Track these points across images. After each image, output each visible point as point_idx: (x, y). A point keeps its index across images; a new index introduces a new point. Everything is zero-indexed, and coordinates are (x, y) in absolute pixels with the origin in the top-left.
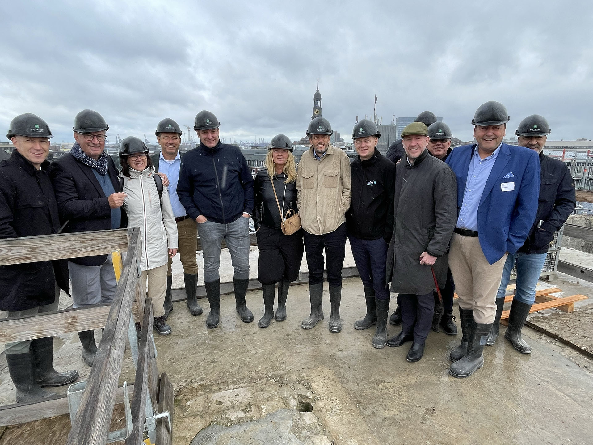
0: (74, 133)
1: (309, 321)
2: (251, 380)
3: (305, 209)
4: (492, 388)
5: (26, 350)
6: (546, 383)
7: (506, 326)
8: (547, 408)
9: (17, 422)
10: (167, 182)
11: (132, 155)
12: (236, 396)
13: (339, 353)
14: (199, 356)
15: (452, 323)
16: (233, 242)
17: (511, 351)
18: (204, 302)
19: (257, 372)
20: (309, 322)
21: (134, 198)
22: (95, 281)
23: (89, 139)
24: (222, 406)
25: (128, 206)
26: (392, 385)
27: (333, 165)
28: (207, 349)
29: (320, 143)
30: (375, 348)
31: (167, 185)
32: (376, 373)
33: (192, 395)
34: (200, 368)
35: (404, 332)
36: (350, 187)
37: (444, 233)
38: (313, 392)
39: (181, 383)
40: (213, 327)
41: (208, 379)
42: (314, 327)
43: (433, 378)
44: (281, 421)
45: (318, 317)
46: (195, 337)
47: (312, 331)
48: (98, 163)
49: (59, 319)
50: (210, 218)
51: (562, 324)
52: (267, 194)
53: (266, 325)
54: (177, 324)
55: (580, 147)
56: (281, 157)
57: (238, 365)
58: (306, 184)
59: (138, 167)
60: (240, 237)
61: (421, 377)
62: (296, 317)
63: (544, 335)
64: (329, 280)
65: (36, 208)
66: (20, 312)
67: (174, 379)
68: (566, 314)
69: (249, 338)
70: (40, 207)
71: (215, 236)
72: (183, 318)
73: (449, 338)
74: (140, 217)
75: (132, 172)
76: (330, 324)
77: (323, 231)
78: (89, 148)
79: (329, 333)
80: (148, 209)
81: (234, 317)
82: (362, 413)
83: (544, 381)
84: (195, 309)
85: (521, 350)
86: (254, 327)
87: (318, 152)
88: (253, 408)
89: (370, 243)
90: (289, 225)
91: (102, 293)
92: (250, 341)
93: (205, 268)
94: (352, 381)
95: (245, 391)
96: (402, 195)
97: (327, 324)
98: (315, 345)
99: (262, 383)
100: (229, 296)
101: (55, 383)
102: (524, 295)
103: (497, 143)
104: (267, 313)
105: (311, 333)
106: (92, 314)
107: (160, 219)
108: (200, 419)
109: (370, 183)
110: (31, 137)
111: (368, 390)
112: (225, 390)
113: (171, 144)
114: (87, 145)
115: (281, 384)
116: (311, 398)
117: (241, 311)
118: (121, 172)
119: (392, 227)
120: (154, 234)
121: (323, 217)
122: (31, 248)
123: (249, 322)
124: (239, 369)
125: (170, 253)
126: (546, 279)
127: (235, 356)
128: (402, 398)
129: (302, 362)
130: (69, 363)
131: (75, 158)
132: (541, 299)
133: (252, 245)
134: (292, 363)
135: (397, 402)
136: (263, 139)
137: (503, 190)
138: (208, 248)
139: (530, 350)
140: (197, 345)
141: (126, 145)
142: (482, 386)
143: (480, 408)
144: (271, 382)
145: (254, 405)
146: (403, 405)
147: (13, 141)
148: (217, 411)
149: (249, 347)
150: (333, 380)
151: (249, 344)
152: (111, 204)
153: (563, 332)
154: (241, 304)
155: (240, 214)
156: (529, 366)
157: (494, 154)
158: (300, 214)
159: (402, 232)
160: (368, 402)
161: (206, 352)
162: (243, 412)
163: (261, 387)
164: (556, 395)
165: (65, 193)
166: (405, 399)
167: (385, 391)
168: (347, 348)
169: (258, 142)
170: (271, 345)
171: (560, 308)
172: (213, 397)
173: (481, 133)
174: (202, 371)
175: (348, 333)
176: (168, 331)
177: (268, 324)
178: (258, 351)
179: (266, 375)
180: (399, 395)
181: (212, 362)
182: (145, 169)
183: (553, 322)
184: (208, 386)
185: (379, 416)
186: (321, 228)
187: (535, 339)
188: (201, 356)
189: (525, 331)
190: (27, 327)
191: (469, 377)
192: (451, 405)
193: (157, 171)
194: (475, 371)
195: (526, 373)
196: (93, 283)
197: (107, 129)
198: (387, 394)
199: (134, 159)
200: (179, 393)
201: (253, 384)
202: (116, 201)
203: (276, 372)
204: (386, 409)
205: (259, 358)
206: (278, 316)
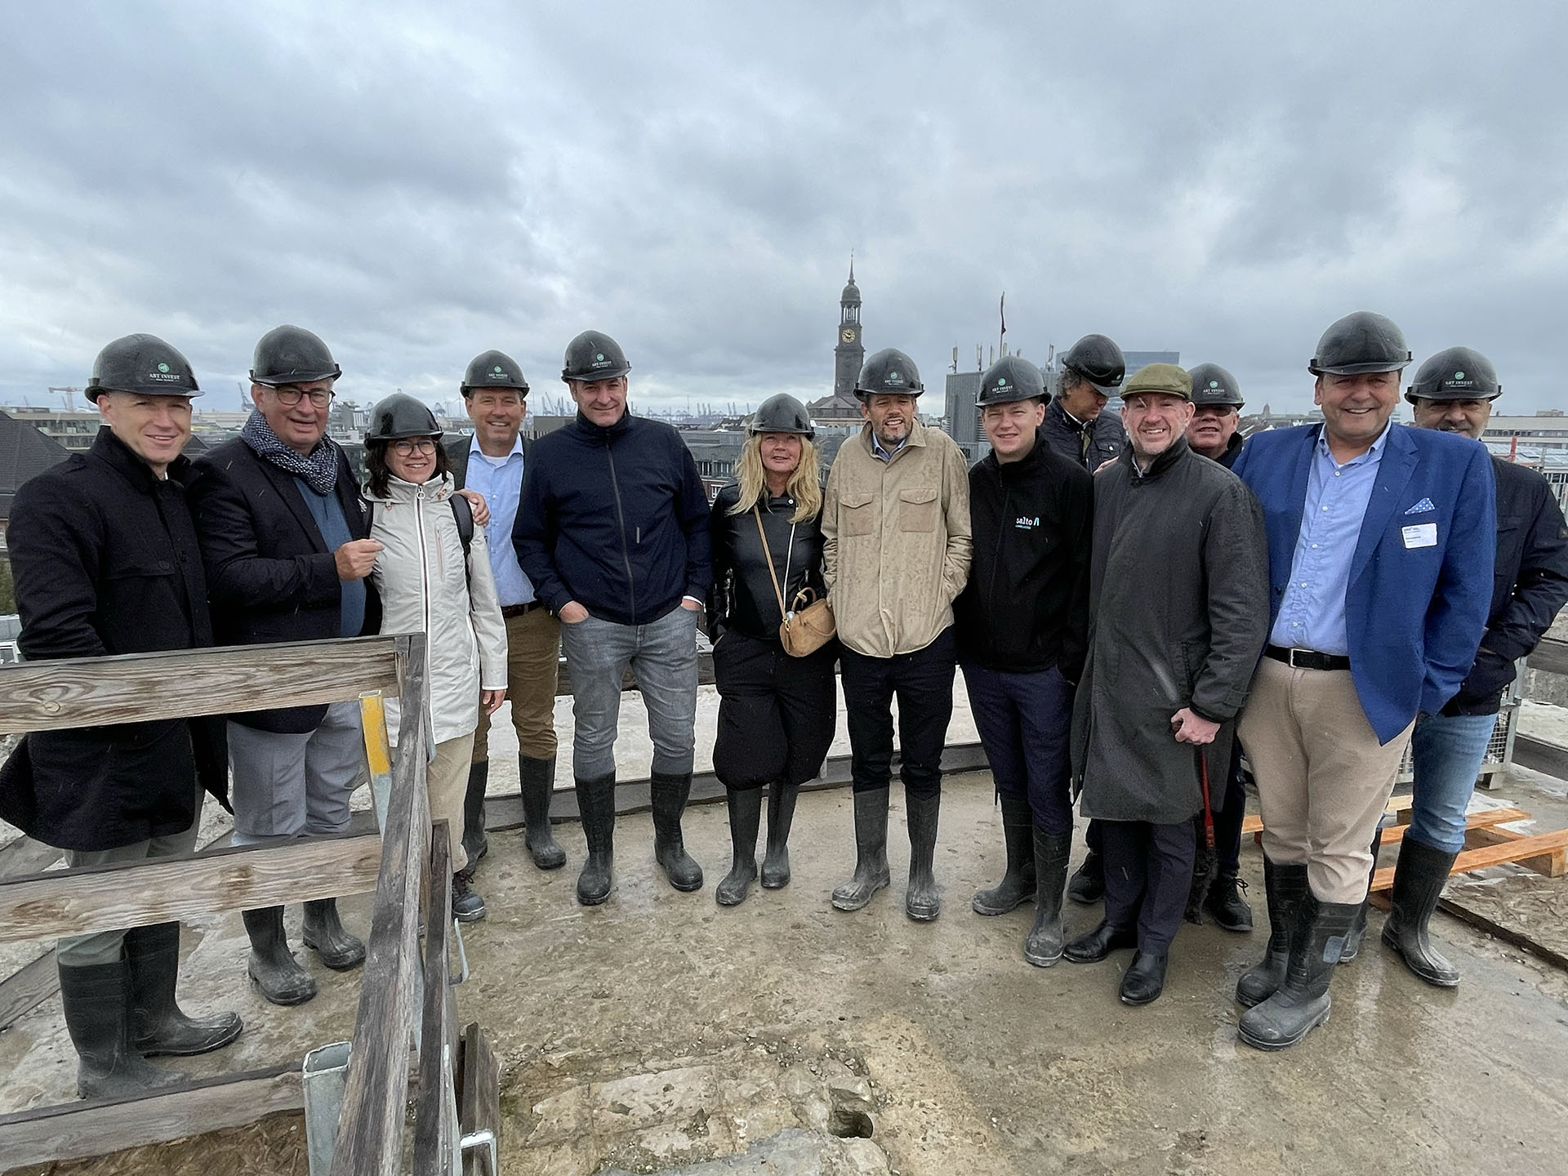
0: (253, 387)
1: (852, 889)
2: (701, 1048)
3: (846, 590)
4: (1360, 1081)
5: (111, 955)
6: (1505, 1069)
7: (1385, 911)
8: (1516, 1140)
9: (84, 1151)
10: (484, 513)
11: (398, 441)
12: (666, 1089)
13: (936, 978)
14: (560, 980)
15: (1237, 900)
16: (653, 674)
17: (1401, 979)
18: (568, 834)
19: (718, 1027)
20: (852, 892)
21: (397, 554)
22: (292, 773)
23: (290, 400)
24: (628, 1117)
25: (385, 576)
26: (1085, 1066)
27: (924, 474)
28: (581, 961)
29: (892, 416)
30: (1034, 964)
31: (484, 523)
32: (1041, 1034)
33: (548, 1087)
34: (565, 1014)
35: (1110, 923)
36: (968, 531)
37: (1236, 656)
38: (873, 1084)
39: (515, 1051)
40: (597, 901)
41: (588, 1041)
42: (865, 905)
43: (1193, 1049)
44: (791, 1161)
45: (876, 877)
46: (550, 928)
47: (859, 917)
48: (310, 462)
49: (207, 873)
50: (596, 609)
51: (1536, 908)
52: (744, 548)
53: (737, 899)
54: (500, 891)
55: (1547, 433)
56: (783, 454)
57: (667, 1004)
58: (852, 524)
59: (411, 472)
60: (674, 661)
61: (1161, 1046)
62: (816, 877)
63: (1489, 936)
64: (906, 777)
65: (153, 579)
66: (104, 854)
67: (495, 1041)
68: (1547, 879)
69: (693, 933)
70: (164, 576)
71: (608, 656)
72: (515, 876)
73: (1230, 943)
74: (414, 603)
75: (394, 485)
76: (907, 899)
77: (896, 646)
78: (291, 424)
79: (906, 922)
80: (436, 582)
81: (650, 874)
82: (1006, 1144)
83: (1498, 1063)
84: (547, 851)
85: (1430, 978)
86: (704, 904)
87: (885, 440)
88: (713, 1125)
89: (1023, 681)
90: (801, 629)
91: (308, 806)
92: (697, 942)
93: (579, 742)
94: (975, 1055)
95: (688, 1077)
96: (1116, 554)
97: (902, 898)
98: (871, 953)
99: (733, 1054)
100: (634, 819)
101: (181, 1046)
102: (1435, 826)
103: (1380, 420)
104: (740, 867)
105: (858, 923)
106: (289, 862)
107: (464, 611)
108: (570, 1153)
109: (1023, 523)
110: (148, 395)
111: (1020, 1079)
112: (633, 1073)
113: (500, 417)
114: (284, 418)
115: (786, 1062)
116: (866, 1098)
117: (671, 860)
118: (366, 486)
119: (1083, 639)
120: (448, 650)
121: (897, 612)
122: (142, 683)
123: (691, 890)
124: (668, 1016)
125: (486, 702)
126: (1484, 783)
127: (658, 980)
128: (1114, 1104)
129: (839, 999)
130: (215, 993)
131: (252, 452)
132: (1478, 838)
133: (703, 681)
134: (812, 1001)
135: (1100, 1113)
136: (706, 406)
137: (1408, 546)
138: (586, 690)
139: (1455, 976)
140: (554, 950)
141: (386, 417)
142: (1330, 1076)
143: (1327, 1136)
144: (758, 1055)
145: (715, 1116)
146: (1117, 1124)
147: (100, 405)
148: (616, 1131)
149: (694, 959)
150: (924, 1052)
151: (693, 949)
152: (342, 569)
153: (1541, 929)
154: (669, 839)
155: (676, 601)
156: (1456, 1022)
157: (1373, 449)
158: (831, 603)
159: (1113, 650)
160: (1022, 1114)
161: (580, 970)
162: (685, 1136)
163: (732, 1067)
164: (1537, 1105)
165: (227, 540)
166: (1121, 1106)
167: (1067, 1083)
168: (957, 965)
169: (694, 413)
170: (753, 953)
171: (1530, 862)
172: (604, 1090)
173: (1336, 394)
174: (569, 1021)
175: (958, 923)
176: (478, 911)
177: (742, 896)
178: (717, 968)
179: (744, 1035)
180: (1106, 1095)
181: (596, 996)
182: (432, 477)
183: (1512, 903)
184: (590, 1062)
185: (1054, 1153)
186: (891, 641)
187: (1466, 946)
188: (566, 980)
189: (1438, 927)
190: (120, 893)
191: (1293, 1048)
192: (1247, 1124)
193: (460, 485)
194: (1309, 1032)
195: (1450, 1040)
196: (287, 777)
197: (336, 376)
198: (1071, 1090)
199: (404, 452)
200: (510, 1080)
201: (707, 1058)
202: (356, 561)
203: (769, 1027)
204: (1071, 1132)
205: (723, 989)
206: (769, 875)
